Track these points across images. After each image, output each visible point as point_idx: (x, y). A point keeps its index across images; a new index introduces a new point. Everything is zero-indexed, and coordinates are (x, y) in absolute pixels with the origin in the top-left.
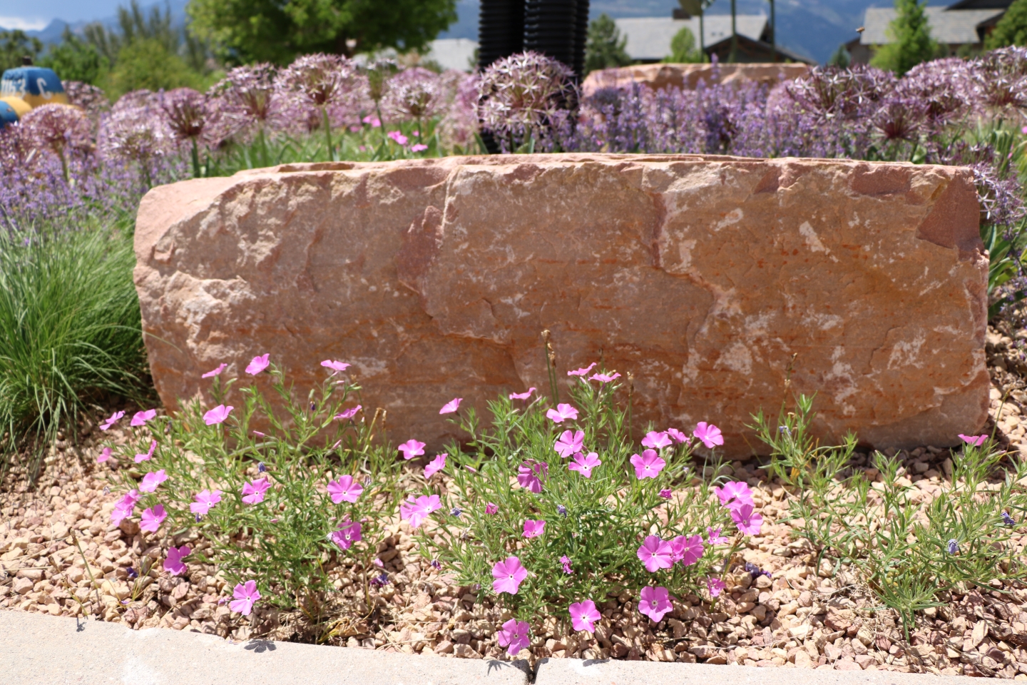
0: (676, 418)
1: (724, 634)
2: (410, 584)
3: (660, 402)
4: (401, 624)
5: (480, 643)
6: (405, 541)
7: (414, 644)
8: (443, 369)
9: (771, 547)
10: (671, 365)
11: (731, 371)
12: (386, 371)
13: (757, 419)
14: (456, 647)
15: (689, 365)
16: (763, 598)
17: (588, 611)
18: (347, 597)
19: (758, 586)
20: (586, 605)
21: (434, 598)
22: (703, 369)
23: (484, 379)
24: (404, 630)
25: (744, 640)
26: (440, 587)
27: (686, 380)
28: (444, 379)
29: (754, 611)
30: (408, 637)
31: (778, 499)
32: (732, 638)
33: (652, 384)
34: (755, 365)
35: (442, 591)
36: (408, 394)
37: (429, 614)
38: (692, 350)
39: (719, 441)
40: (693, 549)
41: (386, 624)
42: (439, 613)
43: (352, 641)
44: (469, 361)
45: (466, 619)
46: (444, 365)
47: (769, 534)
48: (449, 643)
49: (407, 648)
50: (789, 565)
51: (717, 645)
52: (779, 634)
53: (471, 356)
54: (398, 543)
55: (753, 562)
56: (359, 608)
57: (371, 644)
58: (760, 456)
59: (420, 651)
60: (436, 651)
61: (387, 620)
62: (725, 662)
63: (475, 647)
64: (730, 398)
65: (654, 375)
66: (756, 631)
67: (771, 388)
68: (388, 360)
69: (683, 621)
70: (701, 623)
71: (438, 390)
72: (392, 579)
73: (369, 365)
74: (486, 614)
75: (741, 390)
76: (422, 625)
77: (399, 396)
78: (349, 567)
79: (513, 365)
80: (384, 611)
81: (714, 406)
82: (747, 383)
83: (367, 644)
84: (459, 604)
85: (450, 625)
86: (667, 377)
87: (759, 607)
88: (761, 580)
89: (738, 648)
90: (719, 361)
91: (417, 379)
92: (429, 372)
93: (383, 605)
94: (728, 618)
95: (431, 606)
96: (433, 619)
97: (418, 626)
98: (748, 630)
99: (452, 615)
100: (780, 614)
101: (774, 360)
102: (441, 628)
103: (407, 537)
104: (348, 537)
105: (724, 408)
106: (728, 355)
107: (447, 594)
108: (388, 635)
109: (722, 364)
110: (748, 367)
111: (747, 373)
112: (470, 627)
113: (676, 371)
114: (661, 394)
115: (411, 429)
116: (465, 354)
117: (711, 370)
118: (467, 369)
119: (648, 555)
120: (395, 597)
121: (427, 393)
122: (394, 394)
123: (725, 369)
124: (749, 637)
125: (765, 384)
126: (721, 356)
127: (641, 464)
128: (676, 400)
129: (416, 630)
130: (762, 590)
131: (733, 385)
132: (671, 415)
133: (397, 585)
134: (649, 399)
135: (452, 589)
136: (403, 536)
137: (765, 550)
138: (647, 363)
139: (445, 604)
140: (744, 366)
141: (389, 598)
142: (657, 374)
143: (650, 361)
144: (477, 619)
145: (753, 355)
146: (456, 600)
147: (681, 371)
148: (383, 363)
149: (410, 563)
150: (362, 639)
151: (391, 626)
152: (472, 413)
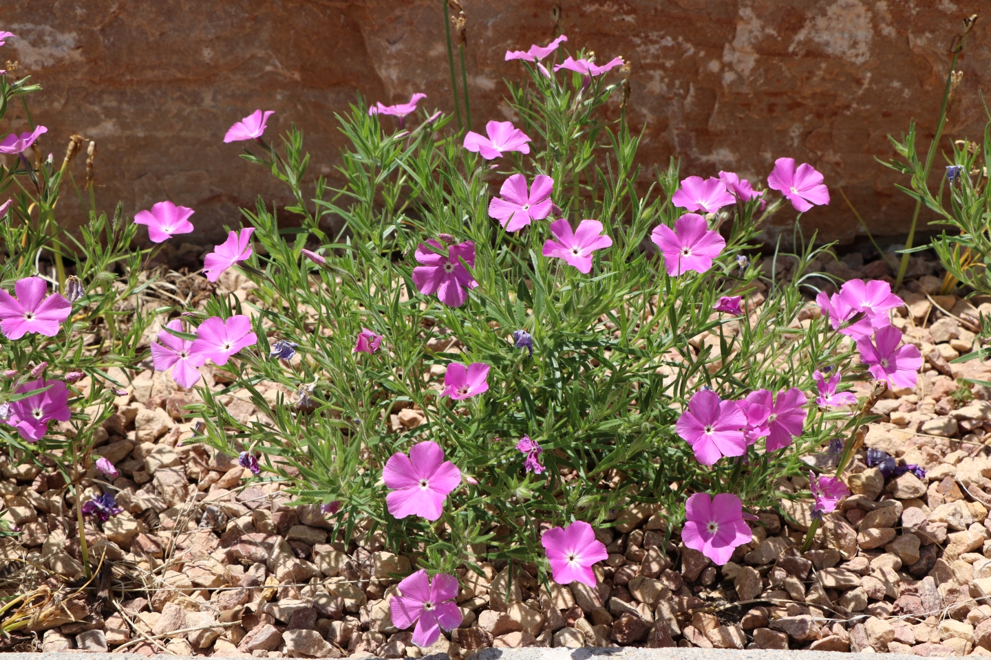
0: (704, 158)
1: (838, 592)
2: (170, 509)
3: (672, 123)
4: (160, 594)
5: (337, 625)
6: (149, 421)
7: (193, 636)
8: (207, 53)
9: (915, 417)
10: (697, 45)
11: (826, 57)
12: (77, 55)
13: (904, 150)
14: (288, 636)
15: (735, 43)
16: (912, 518)
17: (580, 545)
18: (28, 547)
19: (901, 494)
20: (574, 533)
21: (225, 536)
22: (767, 51)
23: (297, 76)
24: (169, 608)
25: (880, 604)
26: (236, 515)
27: (729, 77)
28: (209, 76)
29: (895, 546)
30: (179, 622)
31: (919, 321)
32: (856, 598)
33: (657, 85)
34: (879, 44)
35: (242, 521)
36: (128, 109)
37: (220, 569)
38: (745, 12)
39: (820, 197)
40: (784, 418)
41: (128, 598)
42: (240, 568)
43: (53, 639)
44: (265, 35)
45: (301, 577)
46: (210, 43)
47: (908, 391)
48: (273, 629)
49: (178, 644)
50: (959, 453)
51: (828, 614)
52: (951, 592)
53: (269, 23)
54: (131, 425)
55: (882, 447)
56: (59, 567)
57: (99, 643)
58: (875, 237)
59: (209, 650)
60: (243, 647)
61: (131, 590)
62: (847, 648)
63: (328, 634)
64: (819, 116)
65: (662, 67)
66: (903, 586)
67: (907, 93)
68: (81, 31)
69: (755, 566)
70: (792, 569)
71: (196, 100)
72: (125, 502)
73: (37, 43)
74: (342, 565)
75: (844, 97)
76: (208, 594)
77: (109, 113)
78: (24, 481)
79: (361, 44)
80: (119, 571)
81: (784, 132)
82: (859, 82)
83: (88, 643)
84: (281, 546)
85: (267, 593)
86: (687, 71)
87: (905, 538)
88: (906, 482)
89: (872, 619)
90: (801, 36)
91: (149, 74)
92: (175, 59)
93: (115, 558)
94: (843, 560)
95: (221, 553)
96: (231, 582)
97: (196, 597)
98: (886, 582)
99: (270, 570)
100: (949, 550)
101: (919, 32)
102: (250, 598)
103: (150, 413)
104: (38, 413)
105: (805, 135)
106: (821, 22)
107: (253, 527)
108: (134, 619)
109: (809, 41)
110: (863, 48)
111: (860, 60)
112: (313, 593)
113: (709, 57)
114: (675, 106)
115: (137, 185)
116: (255, 19)
117: (784, 55)
118: (261, 53)
119: (698, 430)
120: (141, 538)
121: (173, 107)
122: (96, 108)
123: (814, 53)
124: (890, 598)
125: (896, 84)
126: (808, 24)
127: (674, 245)
128: (707, 121)
129: (195, 607)
130: (907, 503)
131: (829, 85)
132: (694, 152)
133: (139, 514)
134: (650, 118)
135: (263, 516)
136: (142, 413)
137: (902, 424)
138: (647, 41)
139: (253, 549)
140: (854, 44)
141: (128, 542)
142: (669, 64)
143: (654, 35)
144: (324, 576)
145: (875, 22)
146: (276, 540)
147: (720, 57)
148: (69, 38)
149: (163, 466)
150: (74, 634)
151: (140, 602)
152: (296, 142)
